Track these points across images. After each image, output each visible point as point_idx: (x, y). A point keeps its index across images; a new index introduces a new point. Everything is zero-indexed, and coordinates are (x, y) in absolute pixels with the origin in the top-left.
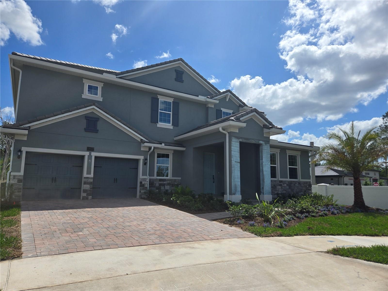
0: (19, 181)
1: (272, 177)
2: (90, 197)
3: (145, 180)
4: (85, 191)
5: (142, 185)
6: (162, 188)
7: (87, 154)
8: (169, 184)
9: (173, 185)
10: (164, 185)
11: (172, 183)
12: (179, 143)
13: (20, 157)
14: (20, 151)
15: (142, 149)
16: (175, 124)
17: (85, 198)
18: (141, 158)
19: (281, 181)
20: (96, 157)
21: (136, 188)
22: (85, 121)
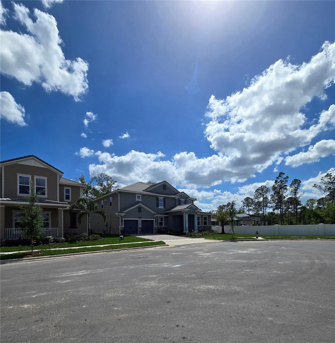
0: (123, 229)
1: (198, 225)
2: (141, 233)
3: (156, 227)
4: (139, 231)
5: (155, 229)
6: (161, 230)
7: (139, 219)
8: (163, 228)
9: (165, 229)
10: (162, 229)
11: (164, 228)
12: (166, 214)
13: (122, 221)
14: (123, 220)
15: (155, 217)
16: (164, 206)
17: (139, 233)
18: (155, 220)
19: (201, 226)
20: (142, 220)
21: (153, 230)
22: (138, 209)
